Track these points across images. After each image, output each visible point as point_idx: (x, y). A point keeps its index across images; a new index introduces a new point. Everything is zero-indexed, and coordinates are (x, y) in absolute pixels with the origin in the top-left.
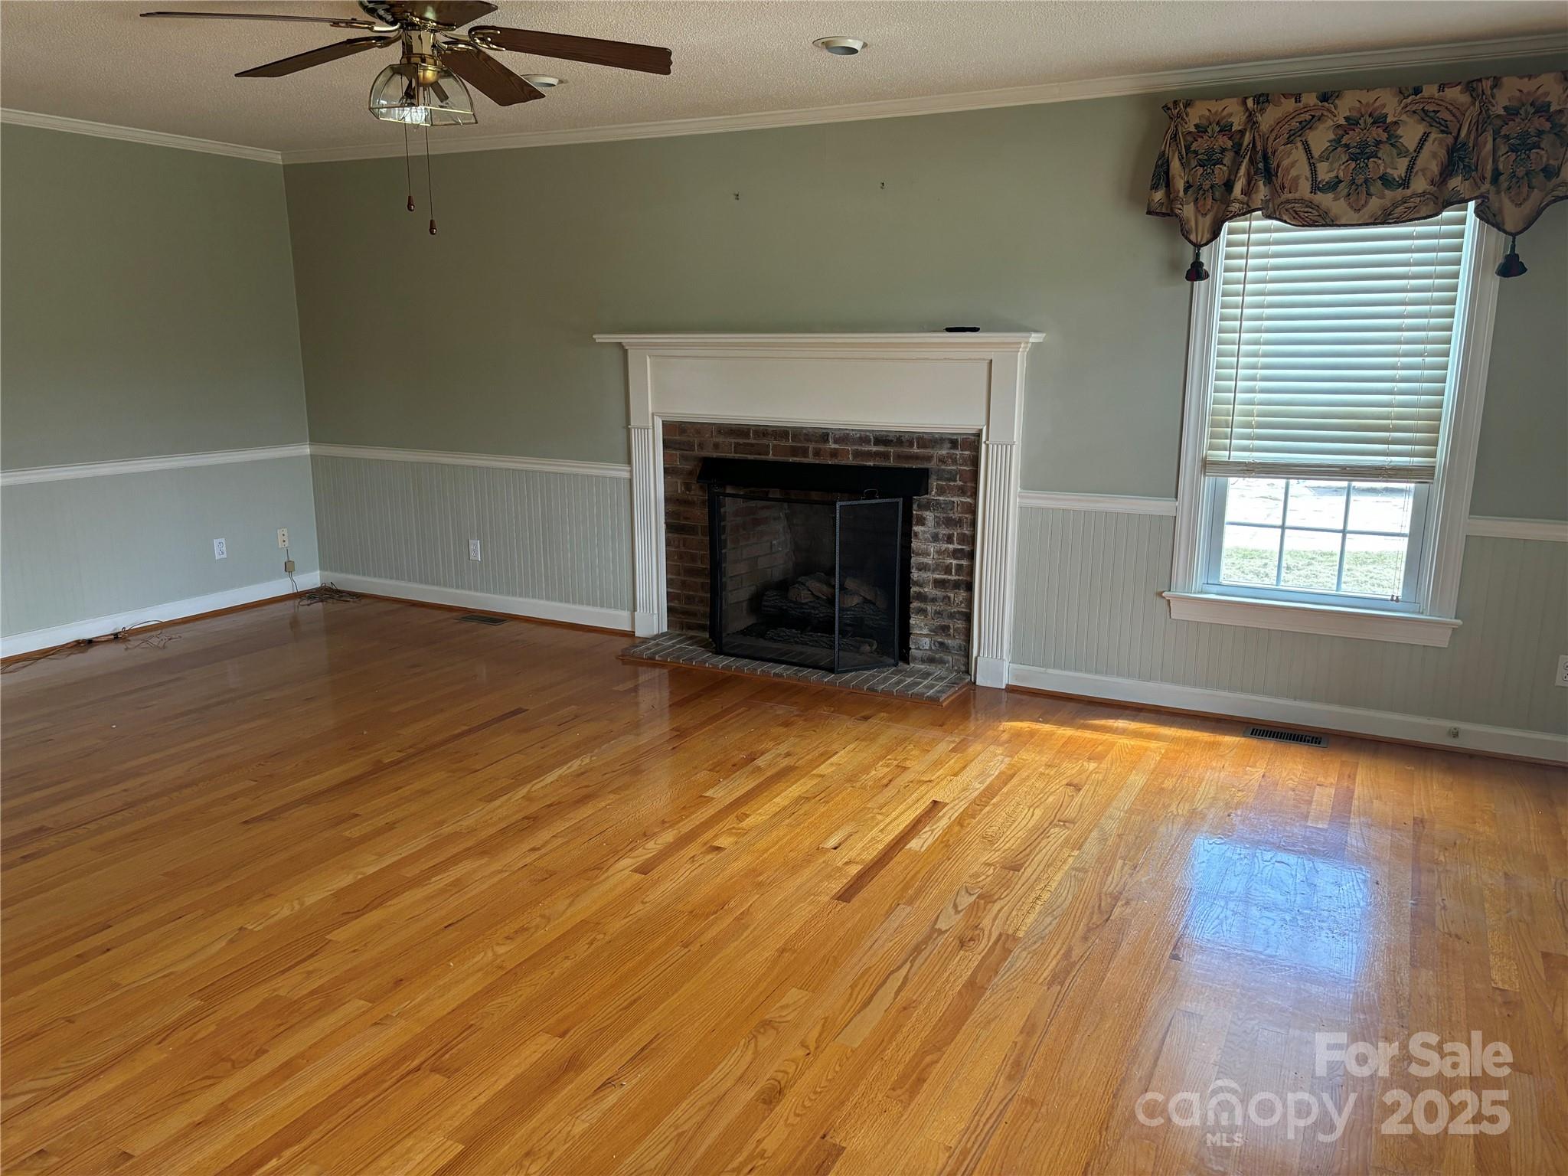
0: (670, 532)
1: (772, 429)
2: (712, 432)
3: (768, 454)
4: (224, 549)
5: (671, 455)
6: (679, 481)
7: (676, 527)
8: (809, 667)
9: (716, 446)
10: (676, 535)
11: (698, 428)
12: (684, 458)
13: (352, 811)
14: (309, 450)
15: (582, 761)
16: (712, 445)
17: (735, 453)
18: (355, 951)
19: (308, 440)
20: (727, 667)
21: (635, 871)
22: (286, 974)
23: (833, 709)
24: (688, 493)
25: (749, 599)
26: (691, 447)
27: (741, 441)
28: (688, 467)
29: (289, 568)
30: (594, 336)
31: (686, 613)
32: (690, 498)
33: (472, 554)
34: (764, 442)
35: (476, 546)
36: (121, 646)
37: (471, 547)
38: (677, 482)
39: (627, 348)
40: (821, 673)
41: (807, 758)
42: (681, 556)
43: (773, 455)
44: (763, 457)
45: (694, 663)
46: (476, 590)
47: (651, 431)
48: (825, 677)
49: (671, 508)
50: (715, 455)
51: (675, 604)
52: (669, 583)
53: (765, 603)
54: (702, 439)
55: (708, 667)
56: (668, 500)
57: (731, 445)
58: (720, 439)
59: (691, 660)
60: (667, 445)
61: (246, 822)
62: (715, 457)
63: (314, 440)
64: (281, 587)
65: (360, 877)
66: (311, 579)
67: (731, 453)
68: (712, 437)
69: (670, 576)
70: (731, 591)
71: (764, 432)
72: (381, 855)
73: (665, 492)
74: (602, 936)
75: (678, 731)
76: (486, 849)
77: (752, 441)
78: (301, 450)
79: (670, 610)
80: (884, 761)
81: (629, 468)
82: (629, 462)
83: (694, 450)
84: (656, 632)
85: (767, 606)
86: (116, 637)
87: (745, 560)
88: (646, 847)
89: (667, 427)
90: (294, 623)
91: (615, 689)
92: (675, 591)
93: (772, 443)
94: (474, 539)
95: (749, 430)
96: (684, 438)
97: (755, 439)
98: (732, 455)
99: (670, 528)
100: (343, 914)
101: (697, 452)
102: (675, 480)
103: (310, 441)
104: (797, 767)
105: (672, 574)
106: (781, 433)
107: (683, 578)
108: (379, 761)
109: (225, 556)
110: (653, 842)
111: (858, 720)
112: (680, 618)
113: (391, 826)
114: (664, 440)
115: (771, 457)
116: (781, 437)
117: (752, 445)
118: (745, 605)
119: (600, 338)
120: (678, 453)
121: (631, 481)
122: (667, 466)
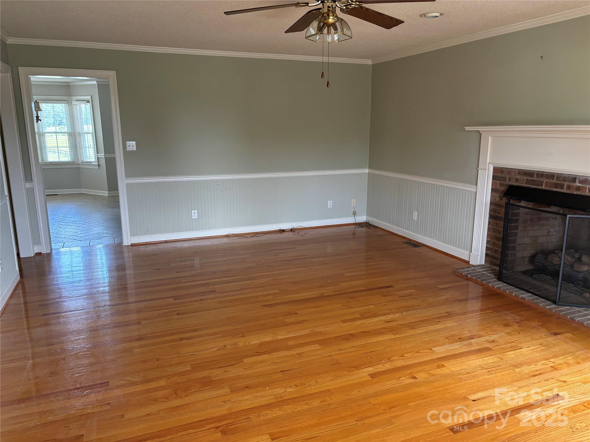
0: (490, 218)
1: (546, 173)
2: (515, 173)
3: (542, 186)
4: (331, 204)
5: (496, 183)
6: (498, 195)
7: (493, 216)
8: (543, 298)
9: (517, 180)
10: (493, 220)
11: (509, 171)
12: (501, 185)
13: (296, 312)
14: (367, 171)
15: (394, 316)
16: (515, 179)
17: (526, 184)
18: (245, 369)
19: (368, 167)
20: (499, 288)
21: (370, 375)
22: (220, 369)
23: (541, 324)
24: (501, 201)
25: (530, 257)
26: (505, 179)
27: (530, 178)
28: (503, 189)
29: (355, 214)
30: (465, 128)
31: (493, 257)
32: (501, 204)
33: (414, 217)
34: (541, 179)
35: (415, 214)
36: (292, 233)
37: (414, 214)
38: (496, 196)
39: (481, 133)
40: (549, 302)
41: (502, 346)
42: (494, 230)
43: (545, 186)
44: (540, 187)
45: (484, 282)
46: (414, 232)
47: (487, 171)
48: (548, 305)
49: (492, 207)
50: (516, 184)
51: (489, 252)
52: (488, 242)
53: (536, 260)
54: (510, 176)
55: (490, 286)
56: (491, 203)
57: (524, 180)
58: (519, 177)
59: (483, 280)
60: (494, 178)
61: (264, 306)
62: (515, 185)
63: (370, 167)
64: (350, 220)
65: (275, 339)
66: (362, 218)
67: (524, 184)
68: (515, 175)
69: (488, 239)
70: (518, 251)
71: (541, 174)
72: (289, 333)
73: (490, 200)
74: (329, 400)
75: (448, 314)
76: (324, 343)
77: (534, 179)
78: (364, 171)
79: (487, 255)
80: (546, 361)
81: (476, 187)
82: (477, 185)
83: (506, 181)
84: (478, 264)
85: (537, 262)
86: (292, 230)
87: (530, 237)
88: (385, 365)
89: (496, 170)
90: (354, 234)
91: (438, 286)
92: (490, 246)
93: (545, 180)
94: (415, 211)
95: (534, 173)
96: (502, 175)
97: (536, 178)
98: (524, 185)
99: (491, 217)
100: (256, 352)
101: (508, 182)
102: (496, 194)
103: (369, 168)
104: (492, 350)
105: (490, 238)
106: (551, 176)
107: (494, 241)
108: (323, 294)
109: (331, 207)
110: (389, 364)
111: (550, 333)
112: (491, 259)
113: (302, 322)
114: (493, 176)
115: (544, 187)
116: (550, 178)
117: (534, 181)
118: (527, 259)
119: (467, 128)
120: (499, 182)
121: (476, 193)
122: (493, 188)
